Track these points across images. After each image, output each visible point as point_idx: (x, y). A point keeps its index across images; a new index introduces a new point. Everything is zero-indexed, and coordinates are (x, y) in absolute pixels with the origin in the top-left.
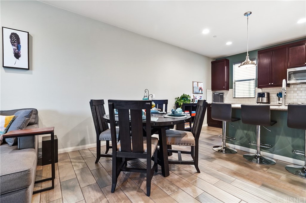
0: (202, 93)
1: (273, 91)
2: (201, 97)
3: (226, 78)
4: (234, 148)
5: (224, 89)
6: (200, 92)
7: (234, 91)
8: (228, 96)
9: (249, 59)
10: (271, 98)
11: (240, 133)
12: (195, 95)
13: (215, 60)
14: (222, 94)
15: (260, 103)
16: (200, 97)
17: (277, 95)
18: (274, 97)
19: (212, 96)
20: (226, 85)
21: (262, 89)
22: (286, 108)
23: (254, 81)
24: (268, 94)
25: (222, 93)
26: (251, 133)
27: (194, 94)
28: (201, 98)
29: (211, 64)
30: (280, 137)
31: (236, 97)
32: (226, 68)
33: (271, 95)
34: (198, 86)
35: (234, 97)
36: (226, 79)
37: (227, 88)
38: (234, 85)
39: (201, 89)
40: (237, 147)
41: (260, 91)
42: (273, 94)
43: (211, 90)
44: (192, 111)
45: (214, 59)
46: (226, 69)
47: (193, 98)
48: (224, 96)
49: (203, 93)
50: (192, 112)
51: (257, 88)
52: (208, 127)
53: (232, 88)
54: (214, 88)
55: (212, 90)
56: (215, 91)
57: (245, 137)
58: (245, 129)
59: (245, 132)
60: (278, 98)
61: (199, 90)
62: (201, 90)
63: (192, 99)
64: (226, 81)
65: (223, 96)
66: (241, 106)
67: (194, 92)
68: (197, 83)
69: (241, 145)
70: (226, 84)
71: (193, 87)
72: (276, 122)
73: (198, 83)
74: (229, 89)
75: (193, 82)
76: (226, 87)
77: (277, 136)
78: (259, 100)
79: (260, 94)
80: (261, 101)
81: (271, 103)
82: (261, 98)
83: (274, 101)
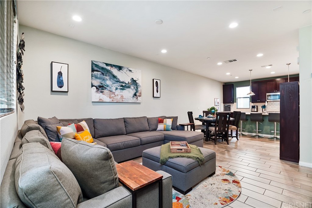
0: (219, 106)
1: (260, 105)
3: (232, 96)
5: (231, 103)
7: (237, 104)
8: (233, 107)
10: (258, 108)
11: (248, 126)
17: (262, 107)
18: (260, 108)
19: (223, 107)
22: (268, 114)
23: (249, 98)
24: (257, 106)
25: (230, 105)
26: (253, 126)
28: (218, 108)
29: (222, 86)
30: (266, 126)
31: (238, 108)
32: (232, 89)
33: (258, 107)
34: (217, 101)
38: (237, 100)
40: (246, 133)
41: (253, 104)
45: (224, 83)
46: (232, 91)
48: (231, 107)
51: (251, 103)
53: (236, 102)
54: (224, 102)
55: (223, 104)
56: (225, 104)
57: (250, 128)
58: (251, 125)
59: (250, 126)
62: (218, 104)
65: (230, 107)
66: (251, 113)
67: (215, 105)
68: (216, 99)
69: (249, 132)
71: (215, 102)
72: (264, 120)
75: (214, 98)
77: (264, 126)
78: (253, 110)
79: (252, 106)
80: (253, 111)
81: (258, 111)
82: (253, 109)
83: (260, 110)
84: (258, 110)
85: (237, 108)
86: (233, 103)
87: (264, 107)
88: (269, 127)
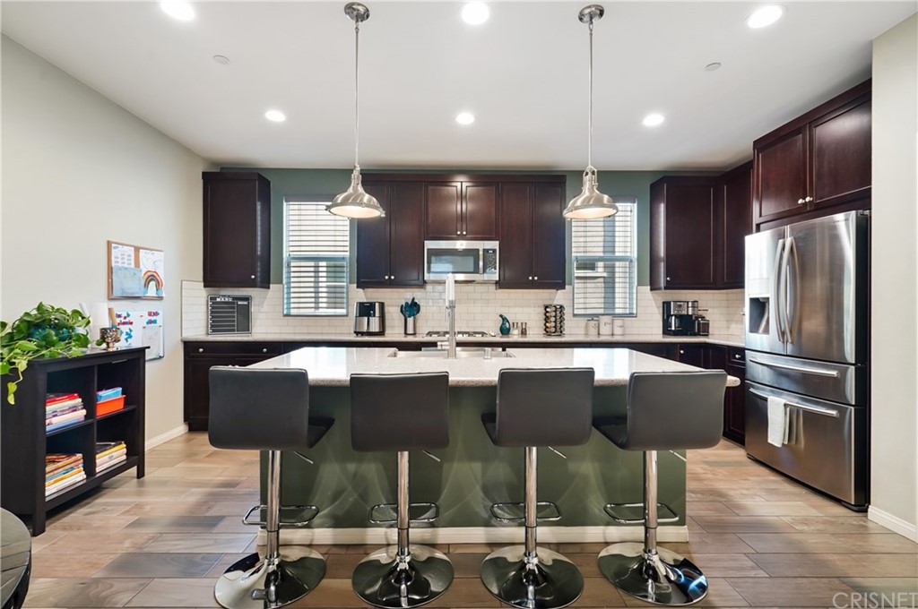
0: (160, 298)
1: (393, 299)
2: (156, 314)
3: (259, 243)
4: (310, 546)
5: (253, 284)
6: (152, 291)
7: (285, 291)
8: (265, 308)
9: (360, 185)
10: (387, 316)
11: (332, 475)
12: (121, 308)
13: (218, 171)
14: (245, 303)
15: (363, 334)
16: (150, 314)
17: (402, 311)
18: (394, 314)
19: (204, 308)
20: (259, 269)
21: (366, 290)
24: (382, 305)
25: (247, 299)
27: (113, 304)
28: (153, 318)
29: (201, 181)
31: (293, 312)
32: (259, 207)
33: (387, 309)
34: (137, 264)
35: (285, 312)
36: (259, 248)
37: (262, 282)
38: (285, 270)
39: (152, 277)
41: (361, 295)
42: (392, 306)
43: (202, 284)
44: (100, 390)
45: (214, 163)
46: (259, 212)
47: (107, 325)
48: (253, 309)
49: (164, 295)
50: (100, 393)
51: (355, 285)
52: (188, 441)
53: (281, 283)
54: (212, 278)
55: (205, 287)
56: (217, 289)
57: (350, 488)
58: (351, 459)
59: (351, 467)
60: (403, 318)
61: (146, 285)
62: (153, 284)
63: (104, 332)
64: (259, 253)
65: (248, 307)
67: (117, 293)
68: (131, 251)
69: (338, 522)
70: (259, 264)
71: (110, 270)
73: (137, 249)
74: (269, 283)
75: (109, 244)
76: (259, 274)
77: (446, 466)
78: (362, 325)
79: (361, 305)
80: (365, 329)
81: (387, 332)
82: (366, 319)
83: (393, 327)
84: (387, 323)
85: (288, 315)
86: (265, 284)
87: (411, 309)
88: (477, 466)
